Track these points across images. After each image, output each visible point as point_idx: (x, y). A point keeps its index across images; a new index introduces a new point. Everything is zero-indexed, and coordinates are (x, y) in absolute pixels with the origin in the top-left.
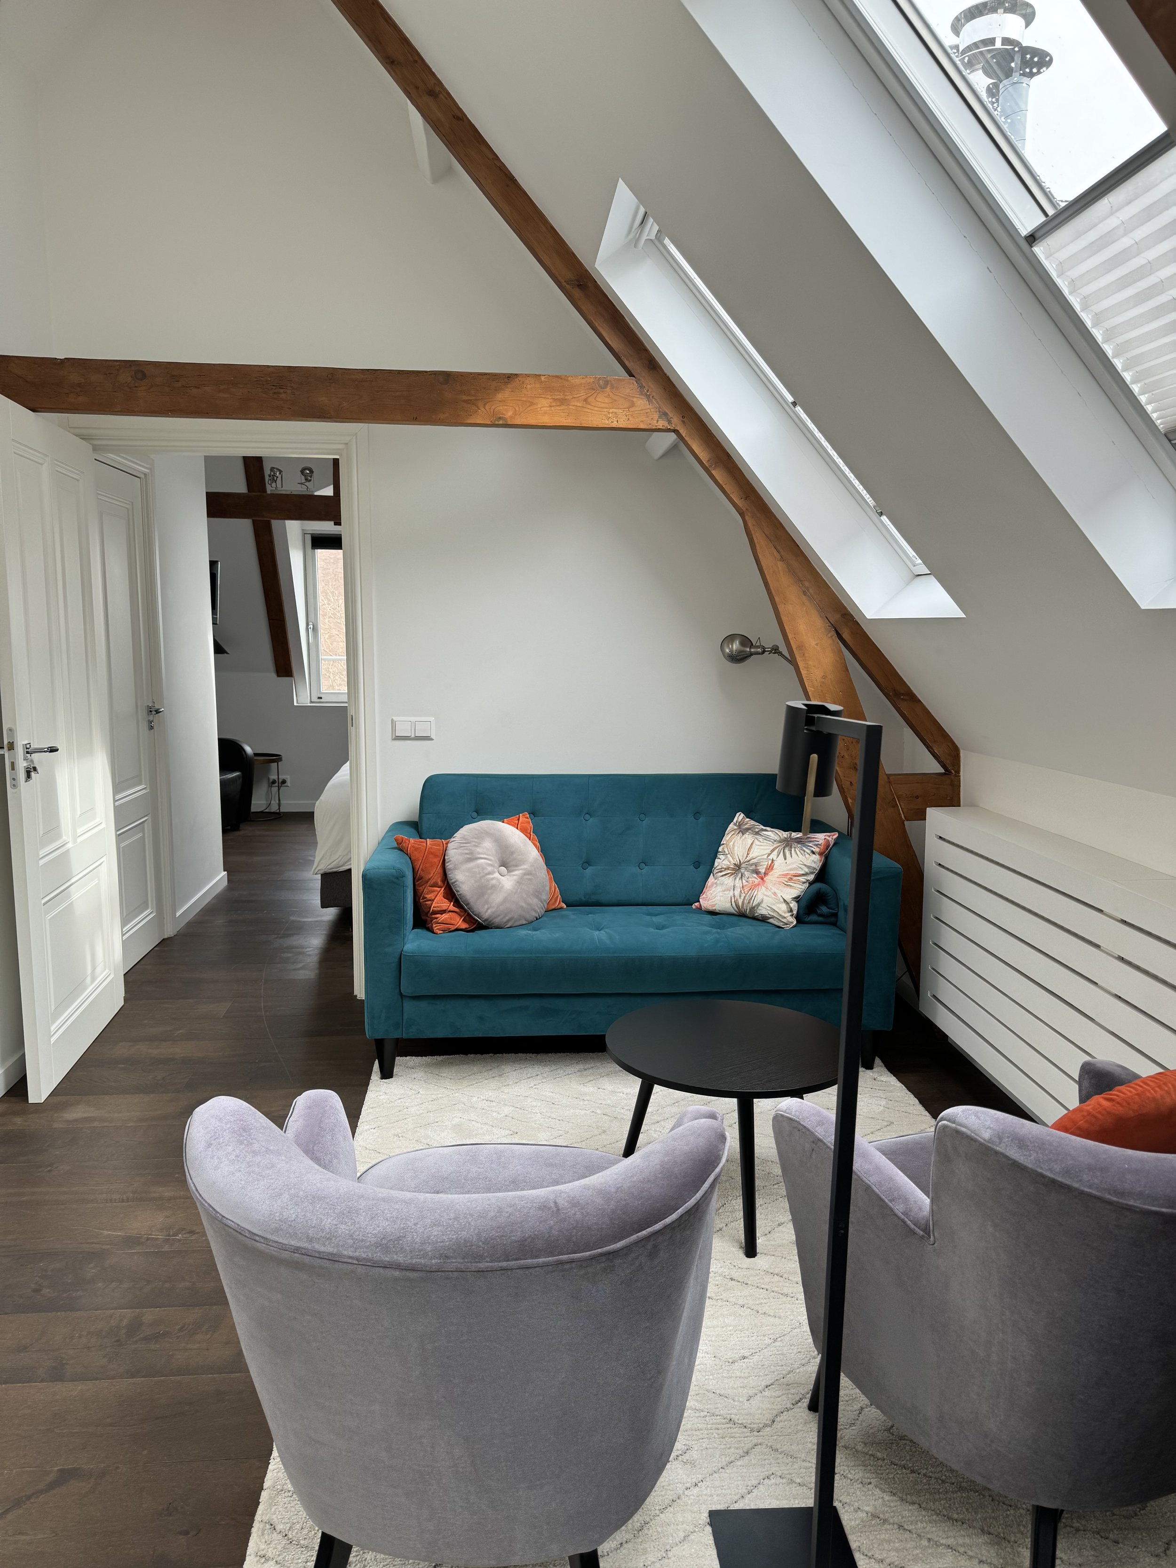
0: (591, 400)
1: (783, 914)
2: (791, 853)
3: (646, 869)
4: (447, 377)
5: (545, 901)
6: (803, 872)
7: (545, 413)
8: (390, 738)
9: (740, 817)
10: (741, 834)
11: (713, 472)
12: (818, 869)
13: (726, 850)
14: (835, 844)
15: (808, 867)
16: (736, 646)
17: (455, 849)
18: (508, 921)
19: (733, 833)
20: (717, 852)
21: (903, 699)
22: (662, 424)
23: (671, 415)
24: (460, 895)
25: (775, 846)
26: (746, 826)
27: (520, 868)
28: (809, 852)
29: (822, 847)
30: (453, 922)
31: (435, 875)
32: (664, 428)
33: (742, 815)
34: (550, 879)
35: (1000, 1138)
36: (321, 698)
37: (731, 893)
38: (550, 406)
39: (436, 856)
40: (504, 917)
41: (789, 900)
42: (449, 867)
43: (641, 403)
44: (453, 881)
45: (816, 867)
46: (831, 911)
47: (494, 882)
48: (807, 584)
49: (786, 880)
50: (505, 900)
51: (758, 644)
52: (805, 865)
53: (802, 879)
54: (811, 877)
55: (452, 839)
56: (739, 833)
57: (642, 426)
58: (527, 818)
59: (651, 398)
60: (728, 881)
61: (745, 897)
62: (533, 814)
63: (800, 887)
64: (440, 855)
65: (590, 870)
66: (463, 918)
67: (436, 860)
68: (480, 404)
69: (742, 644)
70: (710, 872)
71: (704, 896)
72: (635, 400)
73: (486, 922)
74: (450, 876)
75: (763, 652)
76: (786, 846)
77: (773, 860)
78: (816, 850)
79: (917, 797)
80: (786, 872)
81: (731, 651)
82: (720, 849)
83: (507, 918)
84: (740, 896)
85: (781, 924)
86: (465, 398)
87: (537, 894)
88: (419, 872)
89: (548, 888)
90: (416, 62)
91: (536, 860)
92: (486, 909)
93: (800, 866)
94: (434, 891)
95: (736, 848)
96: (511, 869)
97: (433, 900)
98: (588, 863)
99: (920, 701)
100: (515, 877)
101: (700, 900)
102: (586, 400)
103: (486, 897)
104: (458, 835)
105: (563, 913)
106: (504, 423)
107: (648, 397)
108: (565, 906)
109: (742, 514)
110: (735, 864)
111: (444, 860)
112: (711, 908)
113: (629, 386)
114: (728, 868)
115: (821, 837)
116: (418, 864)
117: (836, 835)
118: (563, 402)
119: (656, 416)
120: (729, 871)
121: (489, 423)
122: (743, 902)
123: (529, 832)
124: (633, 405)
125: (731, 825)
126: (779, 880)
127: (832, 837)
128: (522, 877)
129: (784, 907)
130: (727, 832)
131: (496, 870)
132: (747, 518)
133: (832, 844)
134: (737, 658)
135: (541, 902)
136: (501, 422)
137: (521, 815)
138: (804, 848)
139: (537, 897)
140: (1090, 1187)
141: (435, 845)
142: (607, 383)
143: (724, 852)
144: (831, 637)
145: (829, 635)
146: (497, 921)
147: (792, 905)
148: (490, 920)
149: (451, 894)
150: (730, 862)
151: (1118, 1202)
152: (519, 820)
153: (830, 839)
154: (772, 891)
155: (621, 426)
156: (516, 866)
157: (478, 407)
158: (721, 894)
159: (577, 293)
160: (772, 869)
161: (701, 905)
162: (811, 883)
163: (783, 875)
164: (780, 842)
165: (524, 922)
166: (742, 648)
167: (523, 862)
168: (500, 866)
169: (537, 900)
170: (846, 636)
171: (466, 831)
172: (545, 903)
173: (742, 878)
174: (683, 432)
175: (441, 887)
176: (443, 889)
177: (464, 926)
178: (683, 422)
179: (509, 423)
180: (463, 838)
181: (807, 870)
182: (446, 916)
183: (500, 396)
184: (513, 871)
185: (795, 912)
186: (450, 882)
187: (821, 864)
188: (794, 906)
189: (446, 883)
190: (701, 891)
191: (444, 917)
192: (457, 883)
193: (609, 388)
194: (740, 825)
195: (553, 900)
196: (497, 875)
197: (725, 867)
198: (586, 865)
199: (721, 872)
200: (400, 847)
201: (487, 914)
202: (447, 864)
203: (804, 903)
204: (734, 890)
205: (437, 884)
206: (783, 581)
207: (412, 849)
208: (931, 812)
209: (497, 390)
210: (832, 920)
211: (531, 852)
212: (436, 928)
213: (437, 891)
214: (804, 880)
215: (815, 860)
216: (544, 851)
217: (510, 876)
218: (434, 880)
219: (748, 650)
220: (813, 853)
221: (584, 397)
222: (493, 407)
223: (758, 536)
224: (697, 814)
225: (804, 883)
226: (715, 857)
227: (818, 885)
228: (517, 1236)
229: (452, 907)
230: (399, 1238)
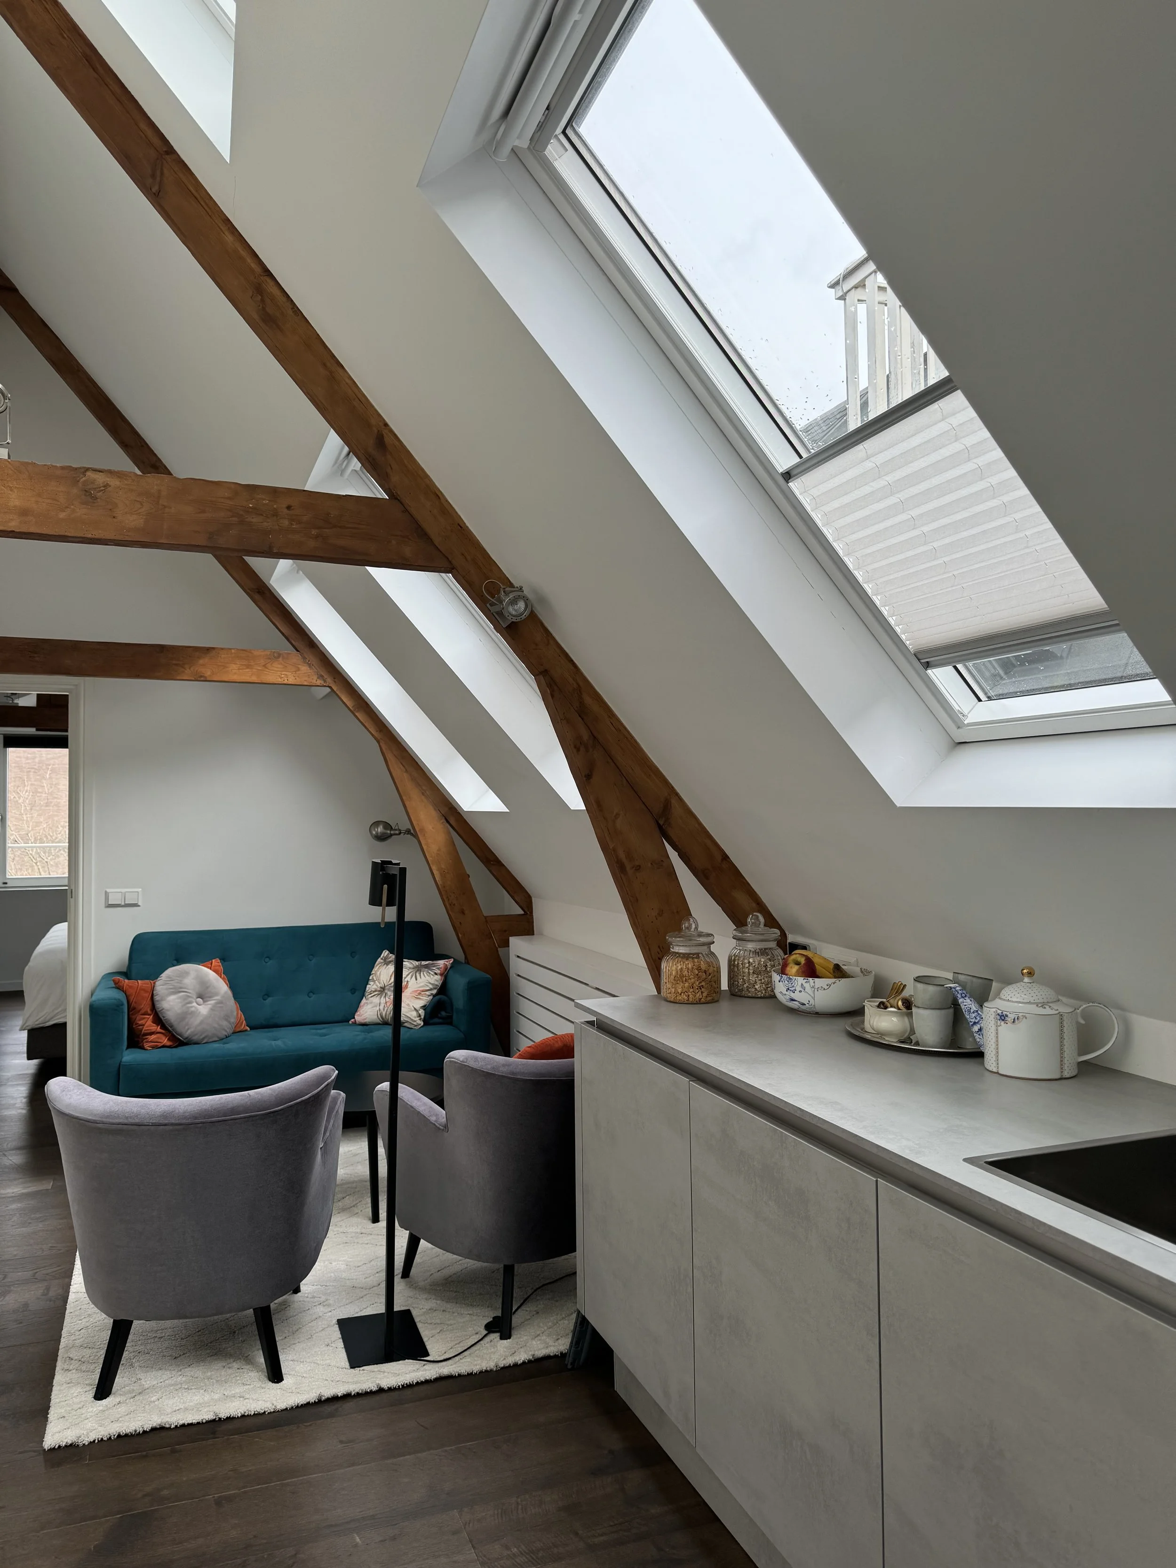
0: (269, 665)
1: (414, 1019)
2: (420, 976)
3: (314, 997)
4: (162, 648)
5: (233, 1023)
6: (428, 988)
7: (235, 673)
8: (104, 906)
9: (385, 953)
10: (385, 965)
11: (357, 714)
12: (440, 985)
13: (375, 978)
14: (451, 968)
15: (432, 984)
16: (380, 829)
17: (161, 985)
18: (204, 1038)
19: (380, 965)
20: (369, 979)
21: (493, 864)
22: (319, 682)
23: (325, 677)
24: (166, 1019)
25: (410, 971)
26: (390, 960)
27: (213, 999)
28: (433, 973)
29: (442, 970)
30: (160, 1040)
31: (145, 1006)
32: (321, 685)
33: (387, 952)
34: (237, 1007)
35: (467, 1059)
36: (6, 883)
37: (378, 1008)
38: (239, 669)
39: (146, 991)
40: (201, 1035)
41: (417, 1009)
42: (157, 999)
43: (304, 668)
44: (160, 1009)
45: (438, 984)
46: (448, 1014)
47: (193, 1009)
48: (424, 788)
49: (416, 994)
50: (202, 1022)
51: (397, 828)
52: (430, 983)
53: (428, 993)
54: (435, 992)
55: (159, 979)
56: (384, 965)
57: (306, 683)
58: (218, 963)
59: (311, 665)
60: (376, 1000)
61: (387, 1009)
62: (223, 960)
63: (427, 998)
64: (149, 991)
65: (269, 1000)
66: (168, 1038)
67: (147, 995)
68: (187, 666)
69: (385, 828)
70: (363, 995)
71: (358, 1013)
72: (300, 666)
73: (187, 1040)
74: (158, 1005)
75: (400, 833)
76: (418, 970)
77: (408, 981)
78: (438, 971)
79: (505, 931)
80: (416, 989)
81: (377, 833)
82: (371, 978)
83: (203, 1036)
84: (384, 1009)
85: (412, 1026)
86: (174, 662)
87: (226, 1018)
88: (133, 1004)
89: (235, 1013)
90: (142, 446)
91: (226, 993)
92: (187, 1030)
93: (427, 984)
94: (144, 1018)
95: (382, 976)
96: (205, 999)
97: (144, 1025)
98: (267, 995)
99: (504, 865)
100: (210, 1006)
101: (355, 1017)
102: (264, 666)
103: (187, 1020)
104: (164, 975)
105: (247, 1033)
106: (204, 679)
107: (310, 665)
108: (249, 1029)
109: (378, 742)
110: (381, 987)
111: (153, 995)
112: (363, 1021)
113: (296, 658)
114: (376, 991)
115: (441, 963)
116: (131, 999)
117: (452, 961)
118: (248, 666)
119: (315, 677)
120: (377, 993)
121: (193, 679)
122: (386, 1013)
123: (220, 973)
124: (299, 669)
125: (379, 960)
126: (412, 995)
127: (448, 962)
128: (214, 1006)
129: (415, 1014)
130: (375, 965)
131: (194, 1001)
132: (381, 744)
133: (449, 967)
134: (381, 838)
135: (230, 1024)
136: (202, 679)
137: (213, 960)
138: (430, 971)
139: (226, 1020)
140: (502, 1073)
141: (145, 984)
142: (279, 655)
143: (374, 979)
144: (443, 823)
145: (441, 822)
146: (195, 1038)
147: (420, 1012)
148: (190, 1037)
149: (158, 1019)
150: (377, 986)
151: (514, 1078)
152: (211, 964)
153: (447, 964)
154: (407, 1003)
155: (290, 683)
156: (210, 997)
157: (185, 668)
158: (370, 1010)
159: (257, 597)
160: (407, 988)
161: (355, 1020)
162: (434, 996)
163: (414, 991)
164: (413, 968)
165: (217, 1039)
166: (385, 831)
167: (217, 994)
168: (197, 998)
169: (226, 1022)
170: (452, 822)
171: (170, 972)
172: (233, 1025)
173: (385, 996)
174: (335, 688)
175: (150, 1015)
176: (152, 1016)
177: (169, 1043)
178: (335, 682)
179: (208, 679)
180: (169, 977)
181: (431, 986)
182: (155, 1037)
183: (201, 661)
184: (207, 1001)
185: (422, 1017)
186: (158, 1010)
187: (442, 982)
188: (422, 1012)
189: (154, 1011)
190: (356, 1011)
191: (153, 1037)
192: (164, 1010)
193: (281, 658)
194: (385, 959)
195: (239, 1025)
196: (194, 1004)
197: (374, 990)
198: (266, 997)
199: (370, 994)
200: (118, 986)
201: (188, 1033)
202: (155, 997)
203: (429, 1010)
204: (380, 1006)
205: (147, 1012)
206: (408, 786)
207: (127, 987)
208: (513, 940)
209: (199, 658)
210: (448, 1021)
211: (222, 987)
212: (146, 1046)
213: (147, 1018)
214: (429, 994)
215: (438, 979)
216: (232, 987)
217: (206, 1005)
218: (145, 1010)
219: (389, 832)
220: (436, 974)
221: (263, 664)
222: (197, 669)
223: (389, 756)
224: (353, 954)
225: (429, 996)
226: (367, 984)
227: (438, 997)
228: (229, 1107)
229: (159, 1029)
230: (173, 1112)
